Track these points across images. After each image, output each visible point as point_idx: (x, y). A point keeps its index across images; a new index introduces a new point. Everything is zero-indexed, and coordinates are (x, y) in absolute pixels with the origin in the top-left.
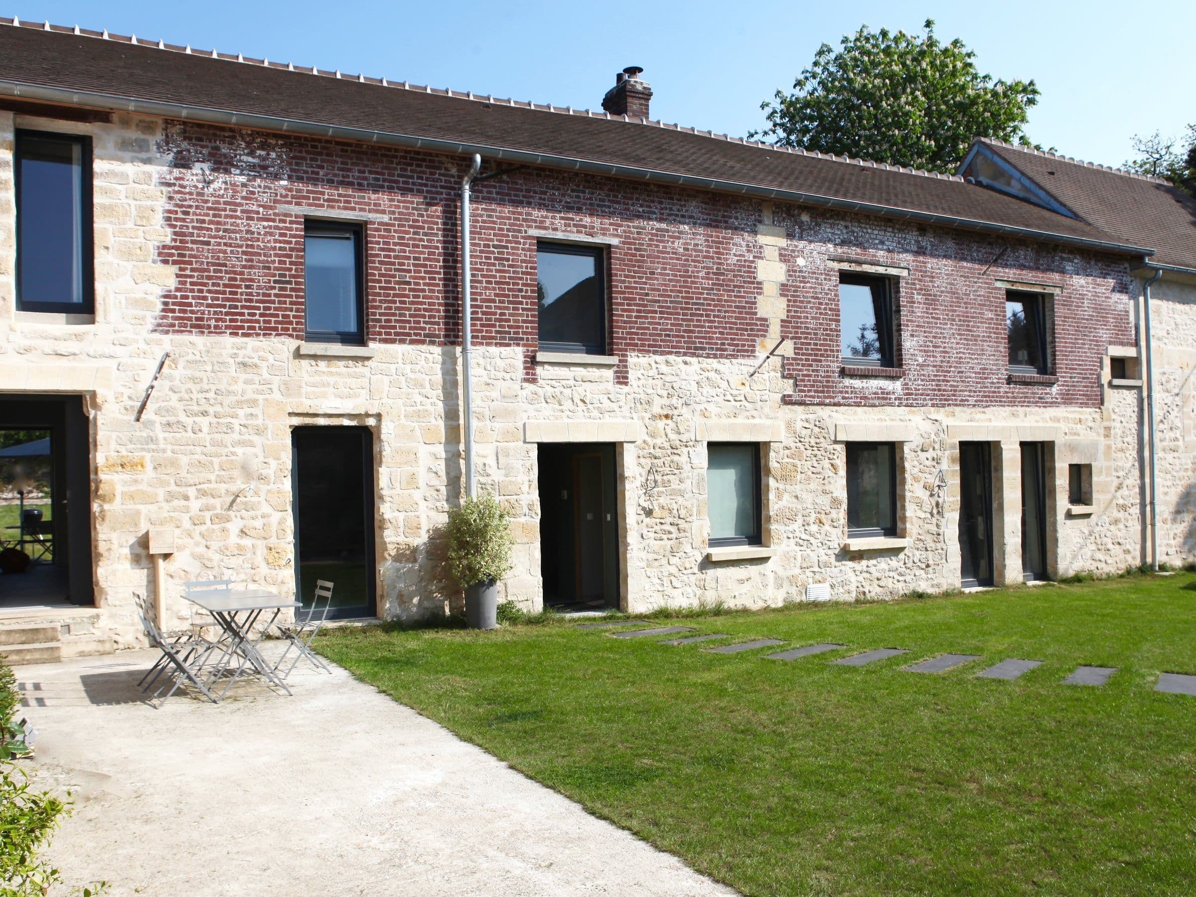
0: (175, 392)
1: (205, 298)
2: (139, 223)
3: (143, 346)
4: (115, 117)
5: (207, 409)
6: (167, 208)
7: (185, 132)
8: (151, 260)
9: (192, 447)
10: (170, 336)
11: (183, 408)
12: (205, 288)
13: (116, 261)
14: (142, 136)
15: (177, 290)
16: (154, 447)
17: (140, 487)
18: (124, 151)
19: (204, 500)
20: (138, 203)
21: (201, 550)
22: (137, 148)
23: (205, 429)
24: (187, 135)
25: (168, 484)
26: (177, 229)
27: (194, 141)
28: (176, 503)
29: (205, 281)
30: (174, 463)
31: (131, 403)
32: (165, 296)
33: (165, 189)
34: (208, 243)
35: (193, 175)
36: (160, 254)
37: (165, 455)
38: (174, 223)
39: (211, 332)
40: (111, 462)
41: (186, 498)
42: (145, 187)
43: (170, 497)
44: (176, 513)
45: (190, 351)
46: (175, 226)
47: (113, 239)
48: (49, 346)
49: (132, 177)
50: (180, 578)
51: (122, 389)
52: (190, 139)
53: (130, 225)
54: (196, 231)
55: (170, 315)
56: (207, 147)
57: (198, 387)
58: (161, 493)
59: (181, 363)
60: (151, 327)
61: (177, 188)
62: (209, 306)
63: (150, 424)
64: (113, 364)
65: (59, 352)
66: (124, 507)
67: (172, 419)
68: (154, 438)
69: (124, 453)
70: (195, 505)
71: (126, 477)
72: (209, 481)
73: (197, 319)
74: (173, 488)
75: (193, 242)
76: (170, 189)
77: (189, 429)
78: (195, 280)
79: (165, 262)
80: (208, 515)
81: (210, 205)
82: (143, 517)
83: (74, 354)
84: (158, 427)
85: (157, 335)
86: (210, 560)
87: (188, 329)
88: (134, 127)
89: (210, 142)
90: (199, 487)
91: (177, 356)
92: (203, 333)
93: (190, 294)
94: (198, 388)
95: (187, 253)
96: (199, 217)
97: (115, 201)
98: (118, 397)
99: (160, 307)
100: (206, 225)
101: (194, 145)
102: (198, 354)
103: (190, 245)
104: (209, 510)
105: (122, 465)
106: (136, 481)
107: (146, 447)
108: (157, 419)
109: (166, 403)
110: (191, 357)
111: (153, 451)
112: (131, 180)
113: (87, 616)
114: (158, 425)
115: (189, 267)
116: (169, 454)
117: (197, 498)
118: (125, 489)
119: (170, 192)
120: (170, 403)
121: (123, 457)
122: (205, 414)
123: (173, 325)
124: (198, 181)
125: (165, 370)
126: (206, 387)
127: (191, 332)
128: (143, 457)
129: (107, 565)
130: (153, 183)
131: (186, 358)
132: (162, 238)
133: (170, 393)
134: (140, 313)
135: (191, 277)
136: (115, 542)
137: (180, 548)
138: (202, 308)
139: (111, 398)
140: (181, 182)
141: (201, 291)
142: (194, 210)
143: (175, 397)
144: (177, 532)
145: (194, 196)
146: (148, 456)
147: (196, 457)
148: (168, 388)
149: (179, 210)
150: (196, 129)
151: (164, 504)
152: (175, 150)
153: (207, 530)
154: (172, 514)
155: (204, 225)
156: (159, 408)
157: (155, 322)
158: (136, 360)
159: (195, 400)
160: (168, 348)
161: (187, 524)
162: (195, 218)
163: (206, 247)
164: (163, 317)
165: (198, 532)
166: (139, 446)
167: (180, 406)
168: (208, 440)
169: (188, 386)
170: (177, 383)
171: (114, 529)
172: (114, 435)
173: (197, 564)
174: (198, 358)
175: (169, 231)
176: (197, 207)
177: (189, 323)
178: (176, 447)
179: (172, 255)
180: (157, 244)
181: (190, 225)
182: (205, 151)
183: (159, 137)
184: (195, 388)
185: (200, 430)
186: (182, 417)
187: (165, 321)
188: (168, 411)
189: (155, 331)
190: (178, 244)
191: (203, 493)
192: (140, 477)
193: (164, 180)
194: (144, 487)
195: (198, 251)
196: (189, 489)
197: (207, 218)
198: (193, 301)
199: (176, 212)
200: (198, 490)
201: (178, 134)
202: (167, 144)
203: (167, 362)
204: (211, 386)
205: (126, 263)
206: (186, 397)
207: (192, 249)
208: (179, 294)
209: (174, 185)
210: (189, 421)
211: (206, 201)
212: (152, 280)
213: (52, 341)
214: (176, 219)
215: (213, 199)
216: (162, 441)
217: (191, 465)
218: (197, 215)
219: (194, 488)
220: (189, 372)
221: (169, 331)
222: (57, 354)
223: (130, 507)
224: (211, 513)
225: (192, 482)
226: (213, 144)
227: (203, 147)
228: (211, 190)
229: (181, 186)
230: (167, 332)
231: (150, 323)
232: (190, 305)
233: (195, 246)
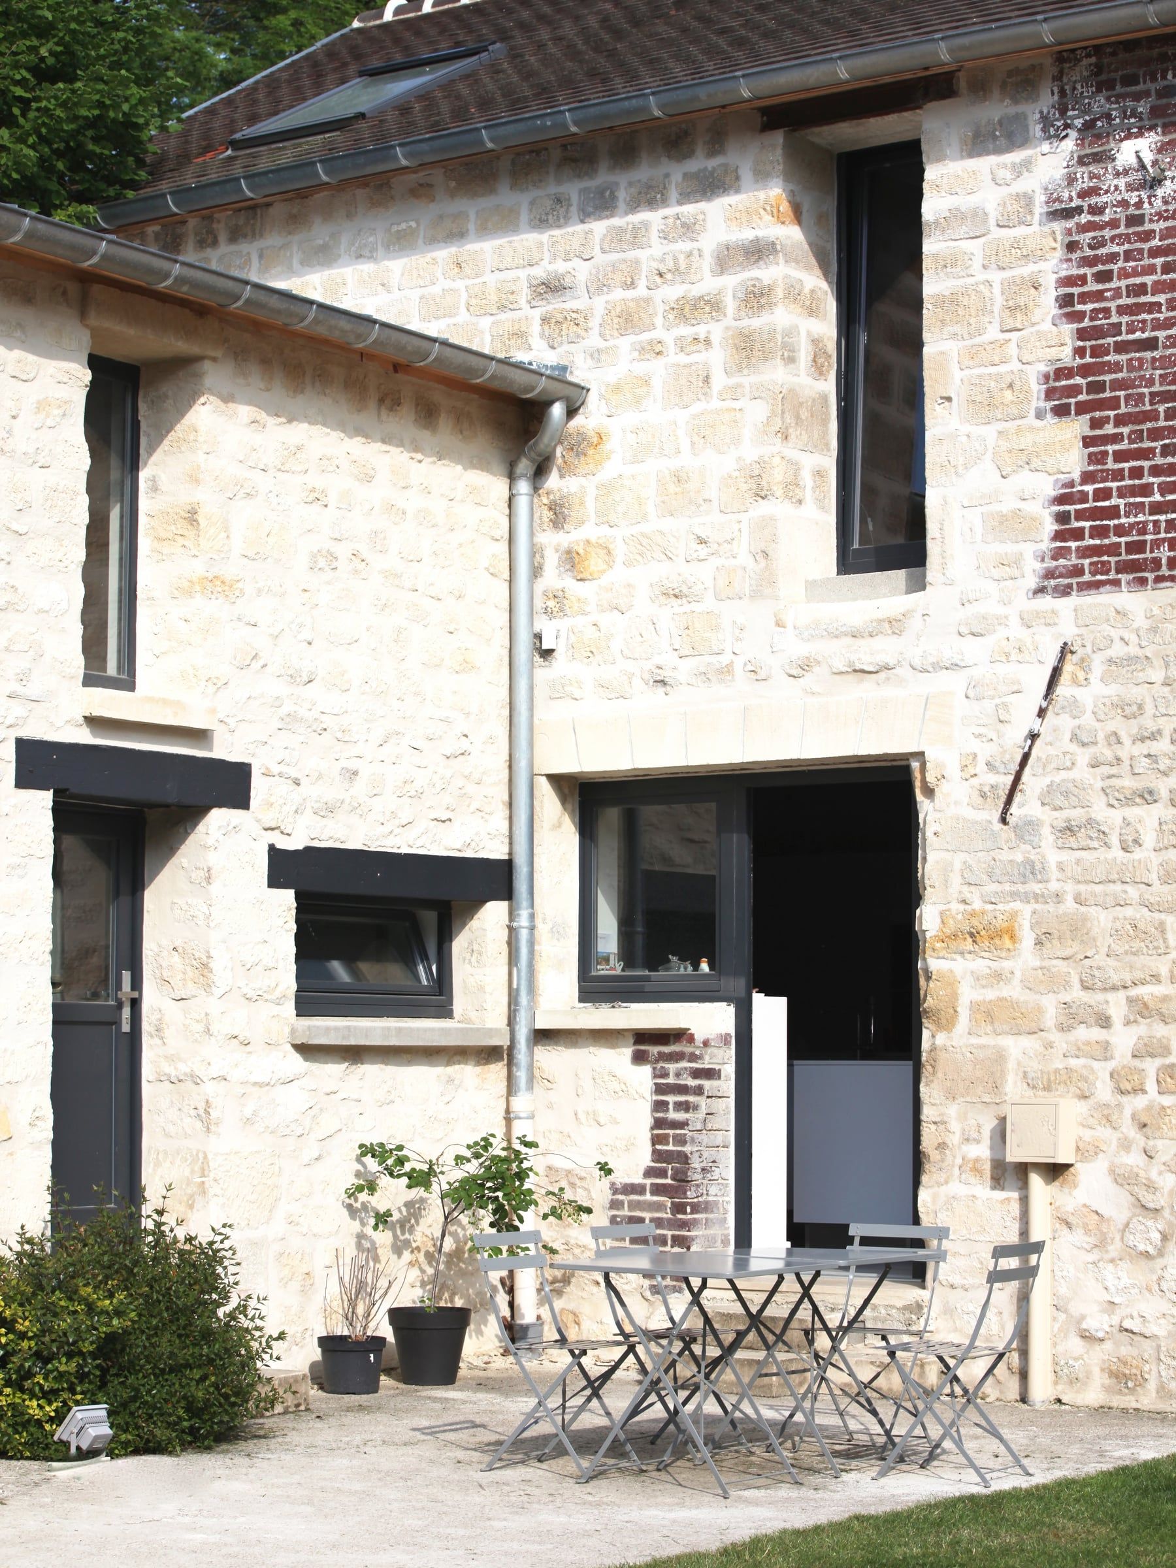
0: (1084, 745)
1: (1146, 490)
2: (1010, 323)
3: (1016, 631)
4: (962, 83)
5: (1151, 785)
6: (1064, 273)
7: (1098, 70)
8: (1032, 413)
9: (1118, 887)
10: (1074, 600)
11: (1099, 784)
12: (1146, 464)
13: (967, 428)
14: (1012, 110)
15: (1087, 478)
16: (1037, 888)
17: (1005, 991)
18: (980, 155)
19: (1141, 1029)
20: (1007, 274)
21: (1134, 1159)
22: (1002, 142)
23: (1149, 839)
24: (1103, 77)
25: (1067, 985)
26: (1086, 323)
27: (1119, 89)
28: (1083, 1033)
29: (1147, 444)
30: (1077, 929)
31: (992, 778)
32: (1061, 500)
33: (1059, 226)
34: (1151, 344)
35: (1117, 174)
36: (1050, 394)
37: (1062, 909)
38: (1079, 307)
39: (1159, 579)
40: (951, 926)
41: (1105, 1022)
42: (1021, 231)
43: (1071, 1017)
44: (1082, 1061)
45: (1115, 634)
46: (1079, 316)
47: (958, 375)
48: (839, 653)
49: (993, 215)
50: (1087, 1232)
51: (975, 746)
52: (1109, 85)
53: (993, 333)
54: (1125, 319)
55: (1073, 545)
56: (1147, 94)
57: (1133, 727)
58: (1050, 1006)
59: (1098, 666)
60: (1032, 582)
61: (1084, 218)
62: (1156, 508)
63: (1030, 826)
64: (955, 683)
65: (858, 666)
66: (974, 1040)
67: (1076, 815)
68: (1038, 866)
69: (977, 905)
70: (1123, 1039)
71: (980, 965)
72: (1156, 978)
73: (1133, 547)
74: (1076, 994)
75: (1121, 348)
76: (1071, 224)
77: (1114, 840)
78: (1124, 445)
79: (1061, 411)
80: (1151, 1067)
81: (1156, 242)
82: (1011, 1065)
83: (888, 668)
84: (1048, 838)
85: (1047, 602)
86: (1151, 1187)
87: (1112, 575)
88: (996, 93)
89: (1154, 79)
90: (1134, 992)
91: (1089, 649)
92: (1143, 582)
93: (1114, 485)
94: (1135, 731)
95: (1107, 378)
96: (1131, 281)
97: (960, 282)
98: (968, 763)
99: (1051, 527)
100: (1149, 299)
101: (1121, 97)
102: (1133, 638)
103: (1112, 358)
104: (1152, 1056)
105: (972, 935)
106: (998, 976)
107: (1021, 888)
108: (1045, 816)
109: (1063, 774)
110: (1118, 650)
111: (1036, 897)
112: (992, 222)
113: (899, 1304)
114: (1046, 831)
115: (1112, 413)
116: (1069, 904)
117: (1128, 1023)
118: (978, 995)
119: (1069, 232)
120: (1074, 774)
121: (973, 914)
122: (1148, 796)
123: (1078, 571)
124: (1130, 188)
125: (1061, 690)
126: (1151, 726)
127: (1116, 583)
128: (1014, 915)
129: (939, 1184)
130: (1037, 217)
131: (1110, 653)
132: (1053, 353)
133: (1074, 747)
134: (1010, 548)
135: (1116, 438)
136: (955, 1126)
137: (1088, 1151)
138: (1141, 518)
139: (953, 770)
140: (1094, 200)
141: (1137, 473)
142: (1120, 264)
143: (1084, 757)
144: (1082, 1107)
145: (1122, 230)
146: (1026, 911)
147: (1129, 912)
148: (1068, 736)
149: (1089, 271)
150: (1122, 56)
151: (1055, 1036)
152: (1078, 122)
153: (1149, 1108)
154: (1073, 1062)
155: (1143, 299)
156: (1050, 789)
157: (1039, 567)
158: (1002, 669)
159: (1127, 762)
160: (1068, 630)
161: (1104, 1091)
162: (1123, 283)
163: (1148, 355)
164: (1058, 554)
165: (1127, 1113)
166: (1007, 887)
167: (1093, 779)
168: (1154, 867)
169: (1111, 726)
170: (1087, 720)
171: (951, 1096)
172: (958, 860)
173: (1124, 1198)
174: (1133, 650)
175: (1068, 329)
176: (1128, 256)
177: (1113, 559)
178: (1082, 888)
179: (1074, 390)
180: (1043, 368)
181: (1113, 305)
182: (1143, 108)
183: (1047, 100)
184: (1126, 730)
185: (1136, 842)
186: (1099, 810)
187: (1062, 562)
188: (1066, 794)
189: (1041, 590)
190: (1088, 359)
191: (1141, 1010)
192: (1007, 964)
193: (1057, 206)
194: (1013, 991)
195: (1131, 368)
196: (1111, 996)
197: (1149, 280)
198: (1121, 502)
199: (1083, 279)
200: (1130, 1000)
201: (1085, 81)
202: (1063, 111)
203: (1068, 668)
204: (1161, 720)
205: (984, 430)
206: (1108, 754)
207: (1117, 367)
208: (1089, 488)
209: (1079, 210)
210: (1112, 818)
211: (1148, 236)
212: (1036, 462)
213: (848, 640)
214: (1084, 298)
215: (1163, 224)
216: (1054, 873)
217: (1116, 933)
218: (1127, 276)
219: (1121, 995)
220: (1112, 690)
221: (1070, 586)
222: (855, 671)
223: (983, 1041)
224: (1158, 1062)
225: (1115, 978)
226: (1160, 84)
227: (1137, 97)
228: (1158, 203)
229: (1096, 210)
230: (1065, 591)
231: (1032, 571)
232: (1114, 512)
233: (1123, 358)
